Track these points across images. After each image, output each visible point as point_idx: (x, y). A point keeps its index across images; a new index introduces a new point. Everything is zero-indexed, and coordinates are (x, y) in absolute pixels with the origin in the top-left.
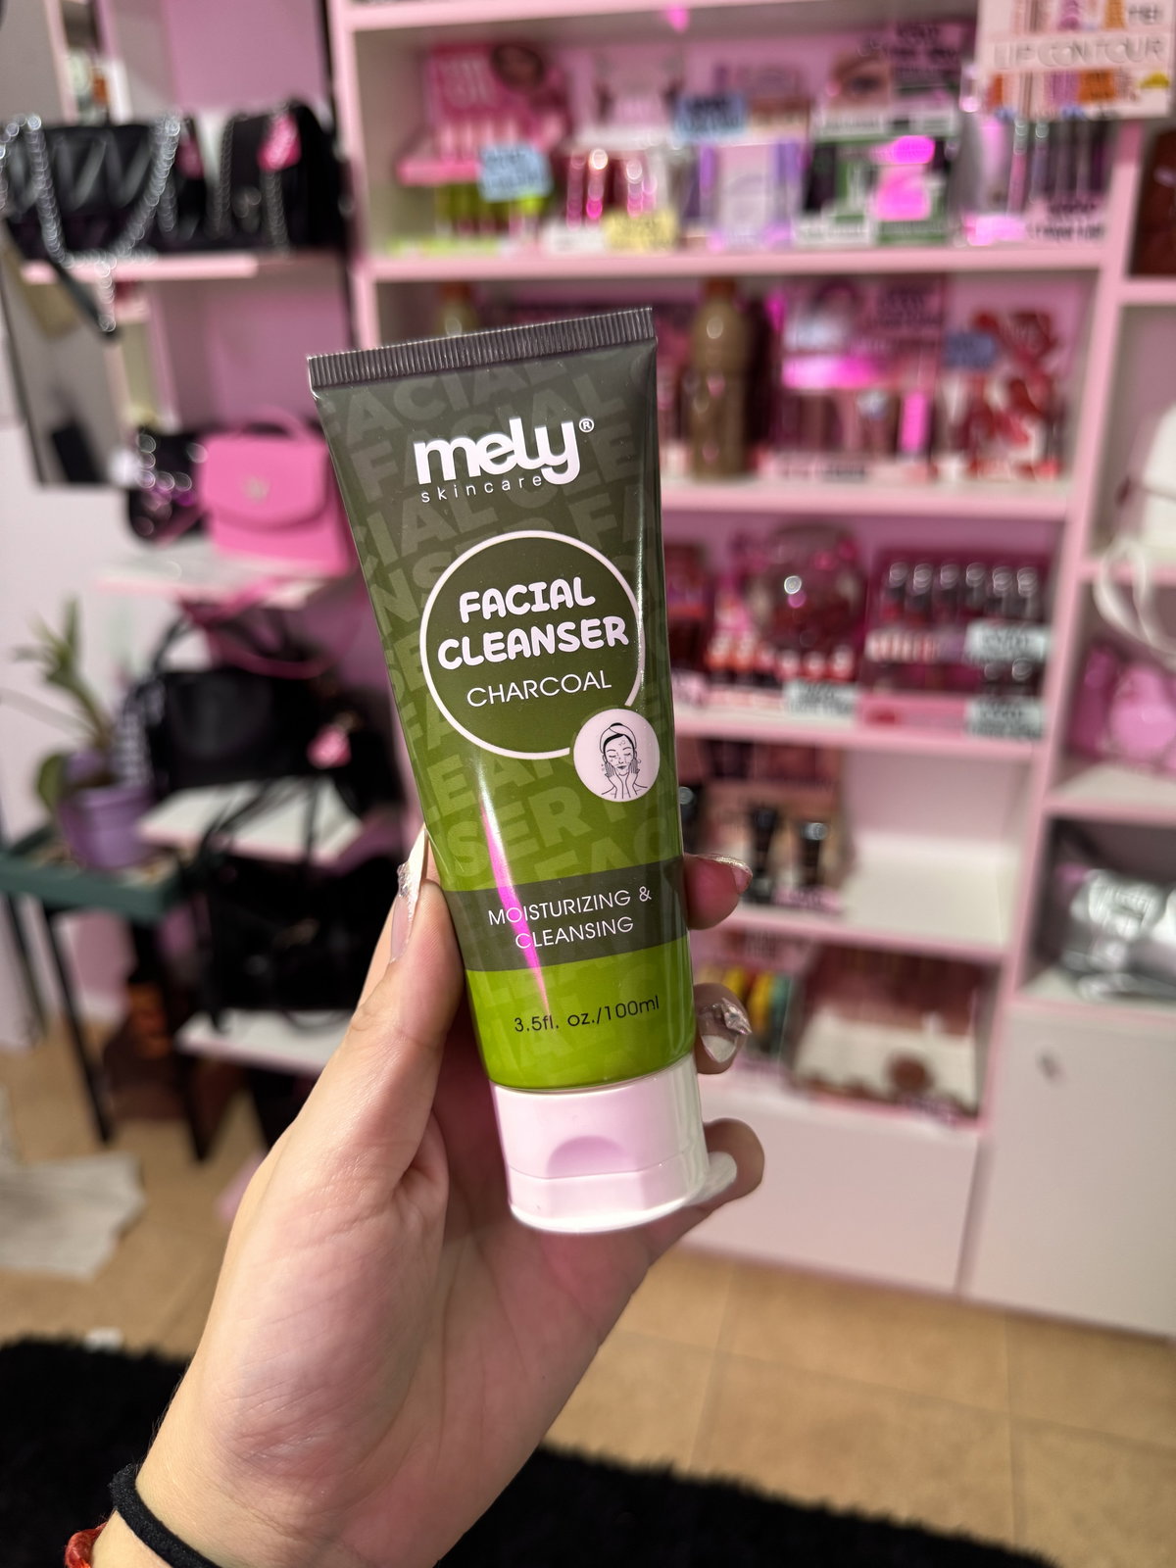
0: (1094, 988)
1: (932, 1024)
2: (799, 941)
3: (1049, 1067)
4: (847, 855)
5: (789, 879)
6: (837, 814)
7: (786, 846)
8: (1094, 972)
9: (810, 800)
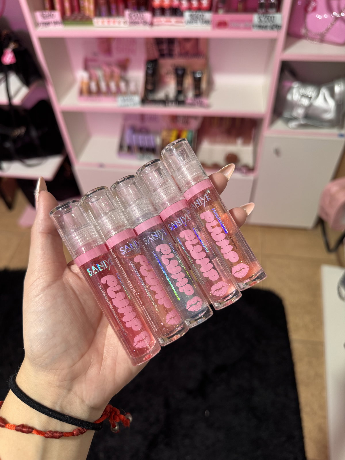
0: (293, 124)
1: (239, 141)
2: (195, 117)
3: (277, 152)
4: (211, 83)
5: (190, 94)
6: (207, 67)
7: (188, 81)
8: (294, 119)
9: (196, 63)
